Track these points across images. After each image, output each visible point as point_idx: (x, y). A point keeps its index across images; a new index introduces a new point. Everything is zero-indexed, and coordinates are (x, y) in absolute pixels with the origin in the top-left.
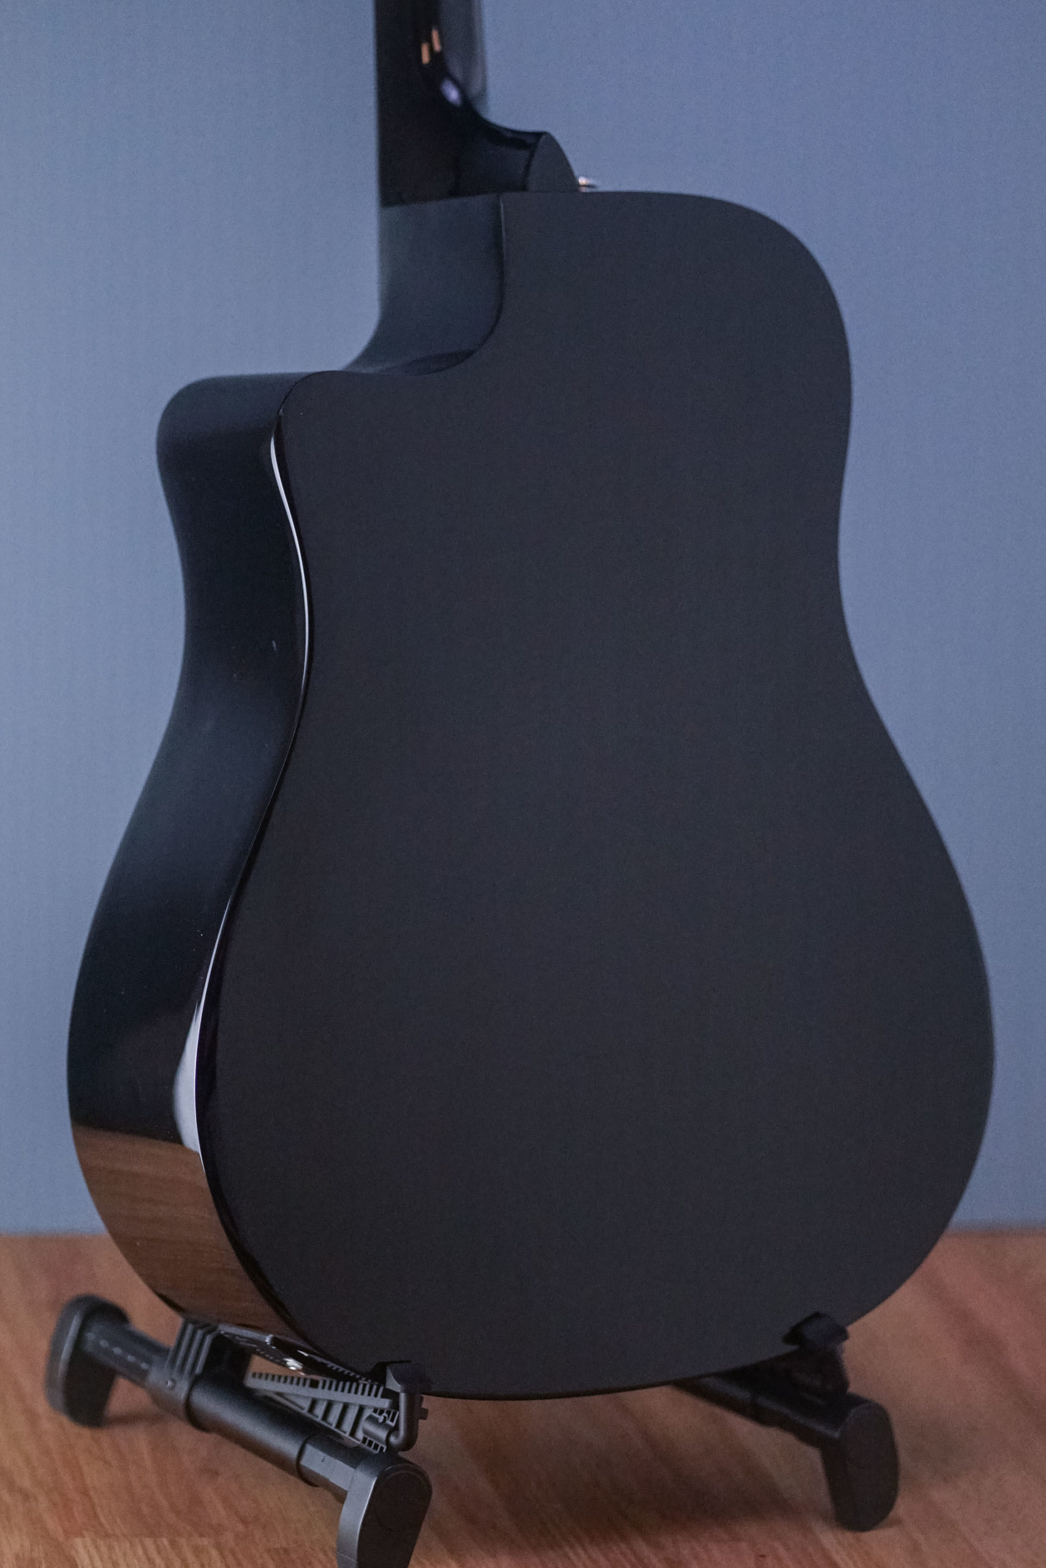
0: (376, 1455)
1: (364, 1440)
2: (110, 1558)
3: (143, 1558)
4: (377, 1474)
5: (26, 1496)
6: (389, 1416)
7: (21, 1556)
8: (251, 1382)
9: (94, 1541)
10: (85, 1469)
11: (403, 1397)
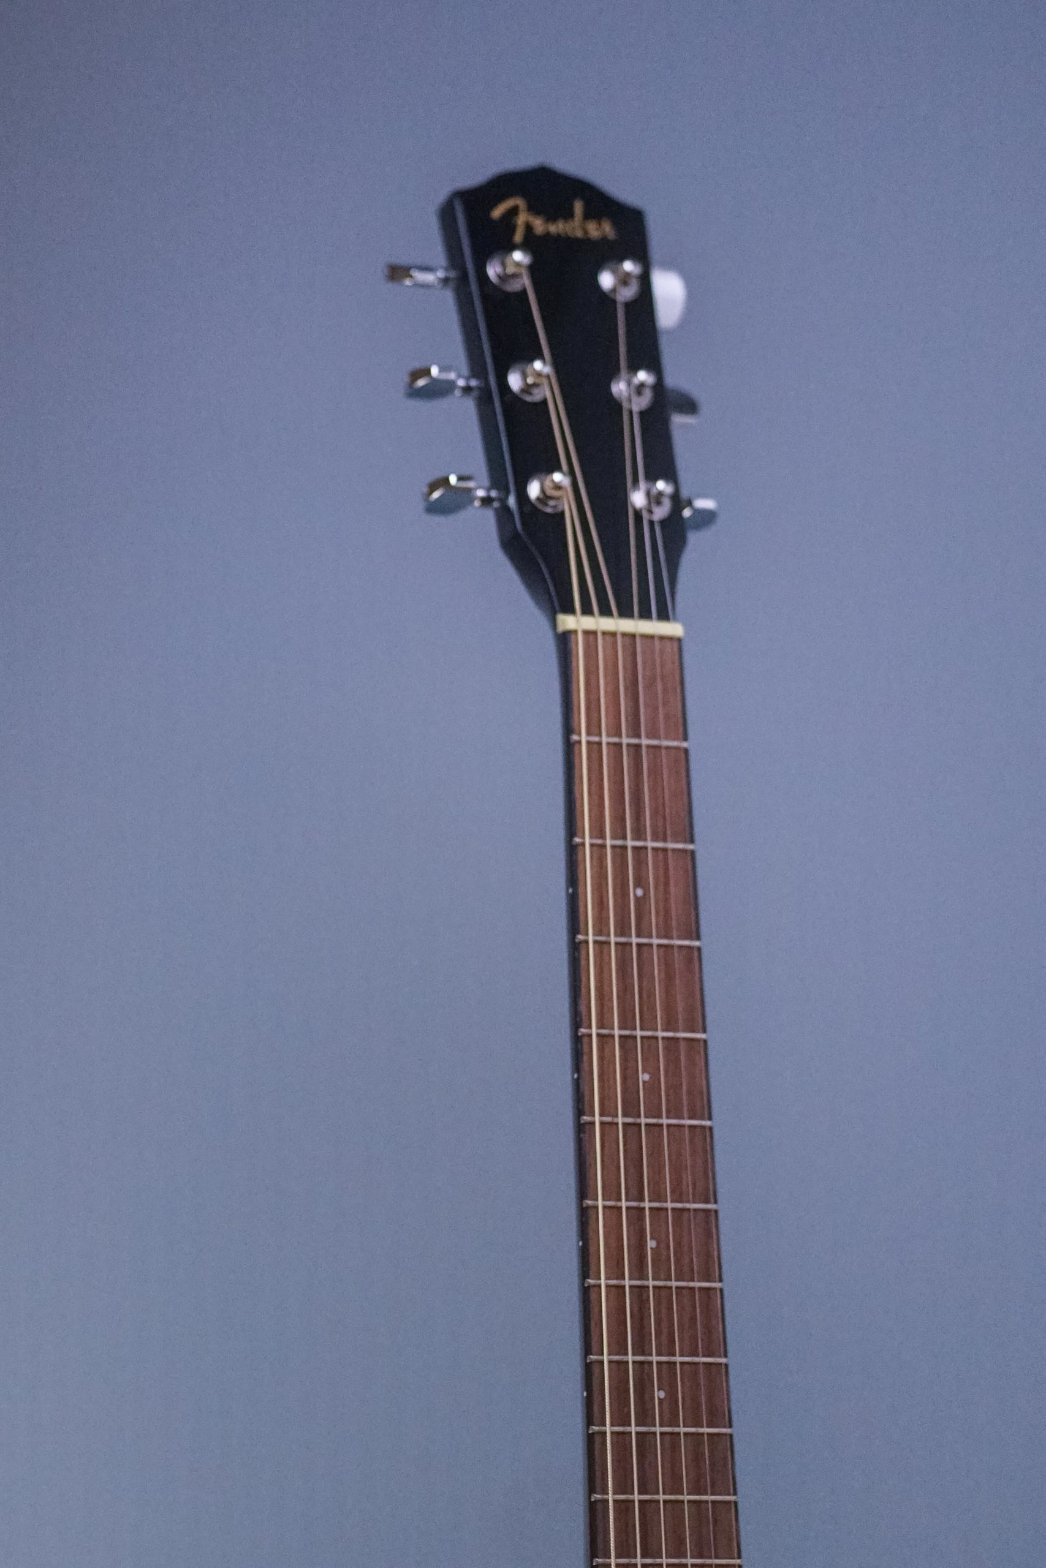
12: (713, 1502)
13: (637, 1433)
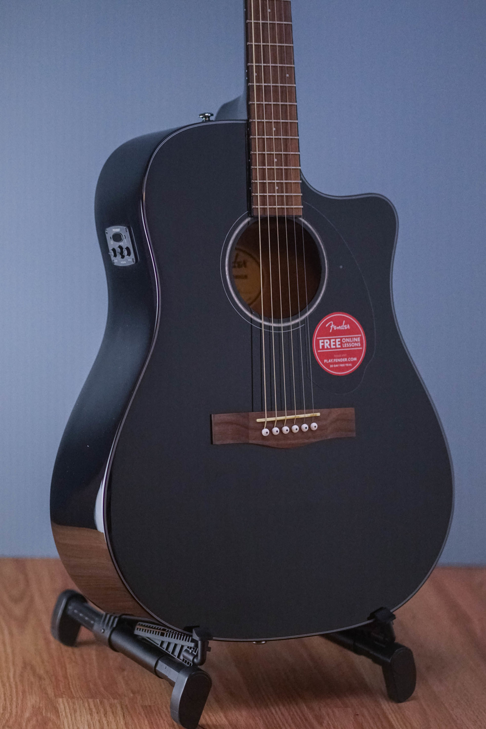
0: (188, 667)
1: (183, 660)
2: (73, 708)
3: (88, 708)
4: (188, 676)
5: (40, 678)
6: (194, 650)
7: (35, 706)
8: (137, 632)
9: (67, 700)
10: (68, 666)
11: (200, 642)
12: (286, 46)
13: (262, 23)
